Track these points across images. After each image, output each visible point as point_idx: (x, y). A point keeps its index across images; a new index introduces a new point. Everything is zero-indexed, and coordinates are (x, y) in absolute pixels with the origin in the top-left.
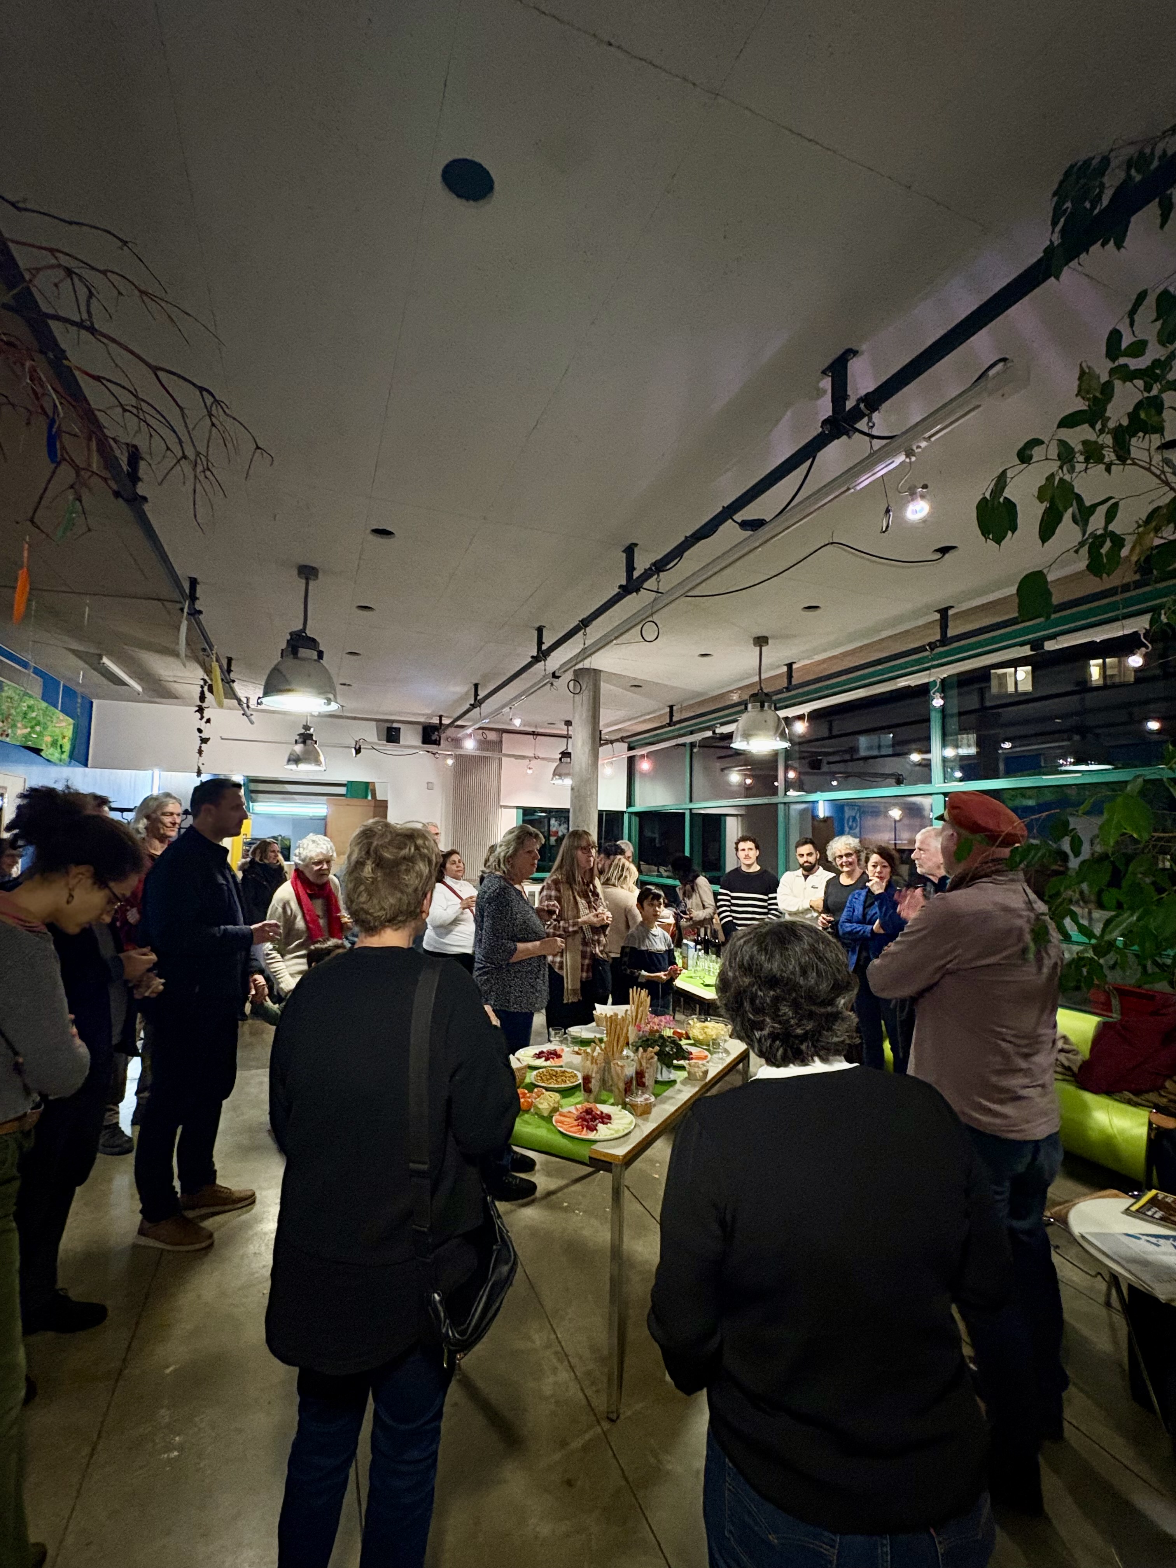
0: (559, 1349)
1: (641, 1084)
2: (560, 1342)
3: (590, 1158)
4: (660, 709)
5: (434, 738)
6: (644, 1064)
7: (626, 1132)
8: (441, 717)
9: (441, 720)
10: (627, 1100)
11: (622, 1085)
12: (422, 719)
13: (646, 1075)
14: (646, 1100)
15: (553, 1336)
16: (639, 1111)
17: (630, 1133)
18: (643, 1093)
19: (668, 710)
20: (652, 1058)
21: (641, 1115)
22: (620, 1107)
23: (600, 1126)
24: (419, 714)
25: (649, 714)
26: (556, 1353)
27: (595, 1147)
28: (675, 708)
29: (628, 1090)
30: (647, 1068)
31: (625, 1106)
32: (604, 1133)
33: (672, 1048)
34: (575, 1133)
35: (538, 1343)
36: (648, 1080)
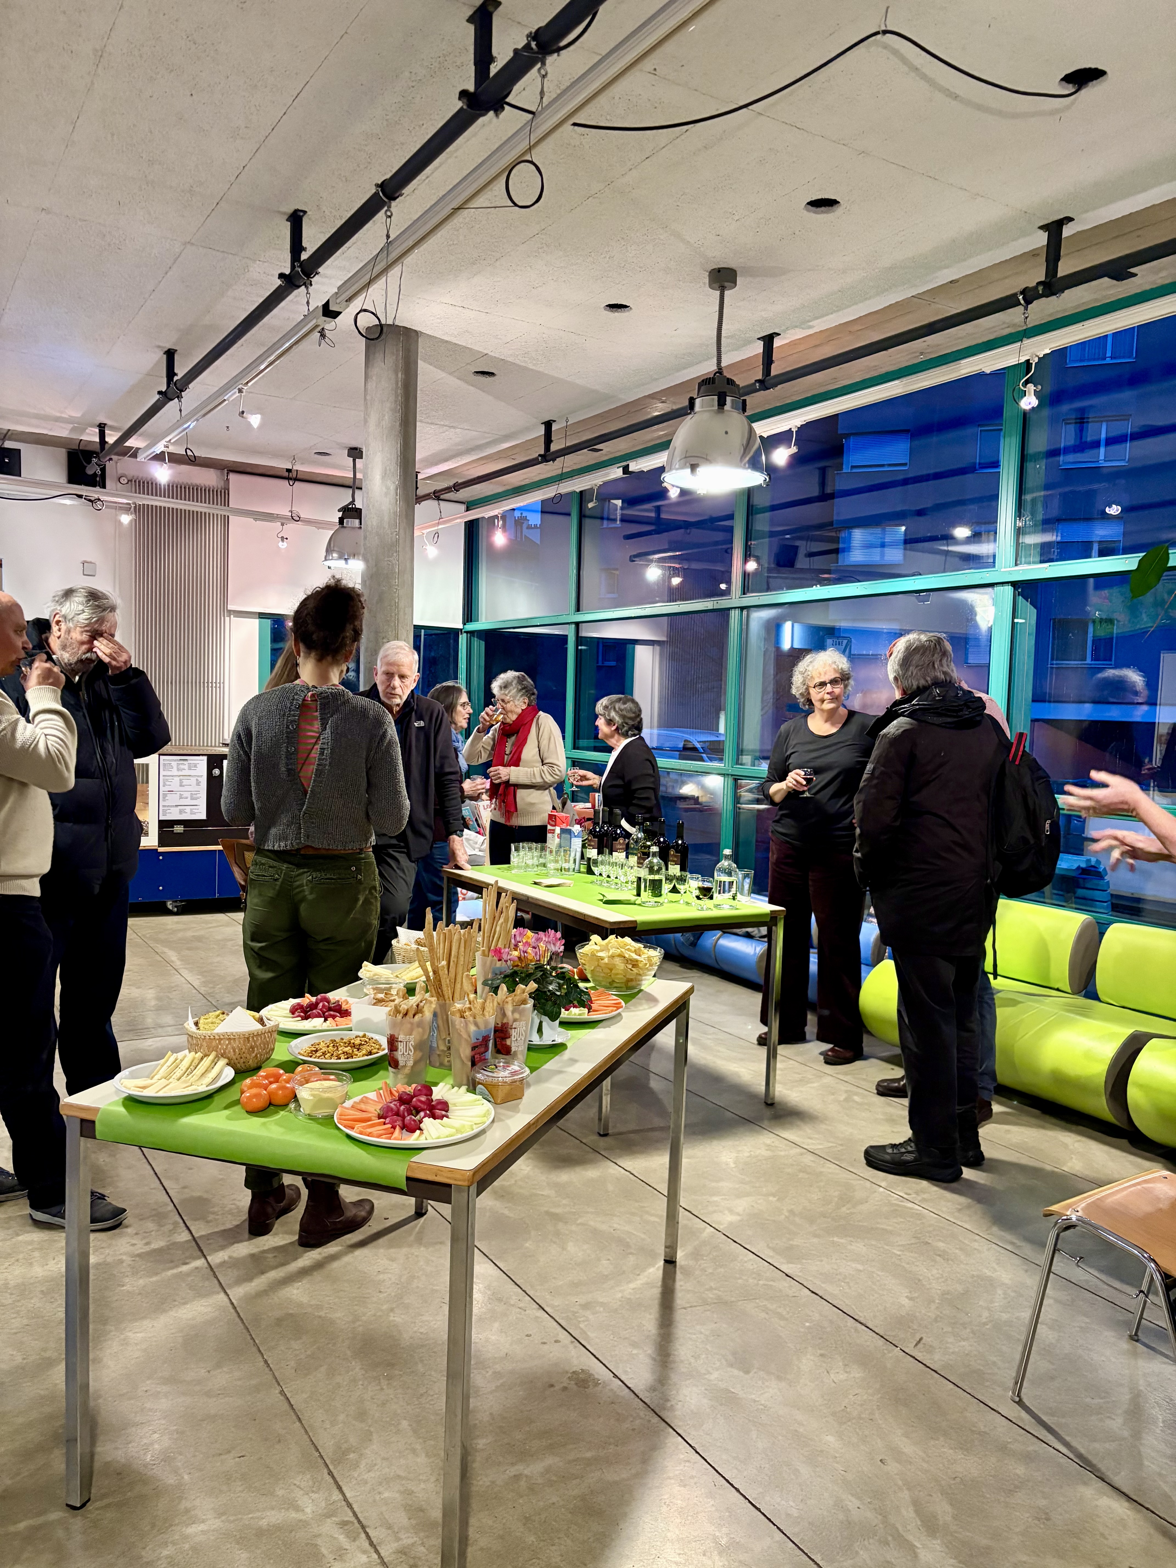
0: (350, 1517)
1: (503, 1050)
2: (350, 1505)
3: (409, 1179)
4: (527, 429)
5: (90, 471)
6: (509, 1013)
7: (476, 1130)
8: (102, 427)
9: (102, 435)
10: (479, 1076)
11: (466, 1052)
12: (62, 432)
13: (513, 1033)
14: (514, 1073)
15: (336, 1496)
16: (501, 1094)
17: (483, 1132)
18: (508, 1064)
19: (541, 431)
20: (524, 1002)
21: (504, 1101)
22: (464, 1088)
23: (428, 1123)
24: (57, 419)
25: (507, 438)
26: (344, 1524)
27: (420, 1158)
28: (554, 427)
29: (477, 1061)
30: (515, 1020)
31: (472, 1087)
32: (434, 1134)
33: (560, 987)
34: (379, 1136)
35: (308, 1510)
36: (517, 1043)
